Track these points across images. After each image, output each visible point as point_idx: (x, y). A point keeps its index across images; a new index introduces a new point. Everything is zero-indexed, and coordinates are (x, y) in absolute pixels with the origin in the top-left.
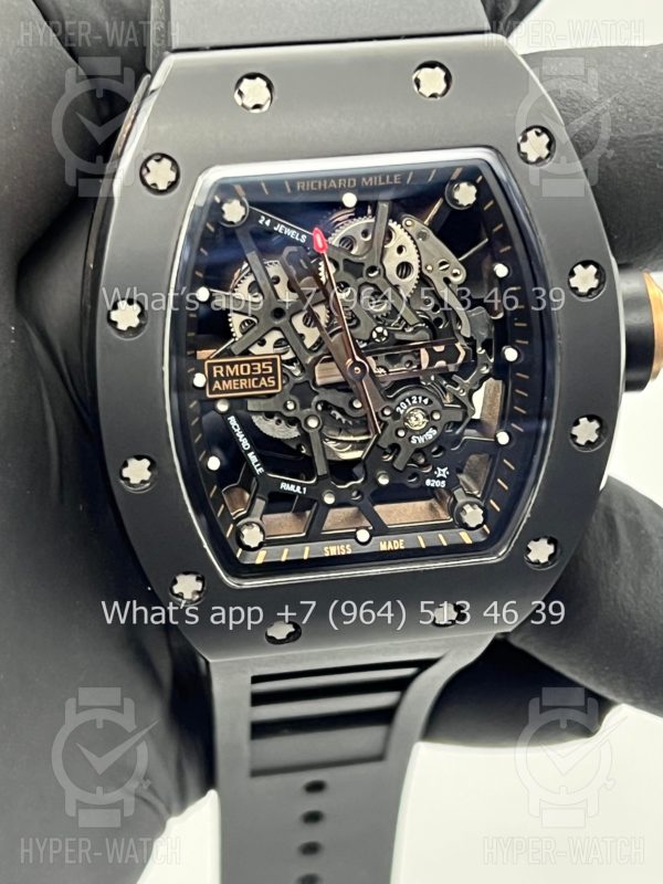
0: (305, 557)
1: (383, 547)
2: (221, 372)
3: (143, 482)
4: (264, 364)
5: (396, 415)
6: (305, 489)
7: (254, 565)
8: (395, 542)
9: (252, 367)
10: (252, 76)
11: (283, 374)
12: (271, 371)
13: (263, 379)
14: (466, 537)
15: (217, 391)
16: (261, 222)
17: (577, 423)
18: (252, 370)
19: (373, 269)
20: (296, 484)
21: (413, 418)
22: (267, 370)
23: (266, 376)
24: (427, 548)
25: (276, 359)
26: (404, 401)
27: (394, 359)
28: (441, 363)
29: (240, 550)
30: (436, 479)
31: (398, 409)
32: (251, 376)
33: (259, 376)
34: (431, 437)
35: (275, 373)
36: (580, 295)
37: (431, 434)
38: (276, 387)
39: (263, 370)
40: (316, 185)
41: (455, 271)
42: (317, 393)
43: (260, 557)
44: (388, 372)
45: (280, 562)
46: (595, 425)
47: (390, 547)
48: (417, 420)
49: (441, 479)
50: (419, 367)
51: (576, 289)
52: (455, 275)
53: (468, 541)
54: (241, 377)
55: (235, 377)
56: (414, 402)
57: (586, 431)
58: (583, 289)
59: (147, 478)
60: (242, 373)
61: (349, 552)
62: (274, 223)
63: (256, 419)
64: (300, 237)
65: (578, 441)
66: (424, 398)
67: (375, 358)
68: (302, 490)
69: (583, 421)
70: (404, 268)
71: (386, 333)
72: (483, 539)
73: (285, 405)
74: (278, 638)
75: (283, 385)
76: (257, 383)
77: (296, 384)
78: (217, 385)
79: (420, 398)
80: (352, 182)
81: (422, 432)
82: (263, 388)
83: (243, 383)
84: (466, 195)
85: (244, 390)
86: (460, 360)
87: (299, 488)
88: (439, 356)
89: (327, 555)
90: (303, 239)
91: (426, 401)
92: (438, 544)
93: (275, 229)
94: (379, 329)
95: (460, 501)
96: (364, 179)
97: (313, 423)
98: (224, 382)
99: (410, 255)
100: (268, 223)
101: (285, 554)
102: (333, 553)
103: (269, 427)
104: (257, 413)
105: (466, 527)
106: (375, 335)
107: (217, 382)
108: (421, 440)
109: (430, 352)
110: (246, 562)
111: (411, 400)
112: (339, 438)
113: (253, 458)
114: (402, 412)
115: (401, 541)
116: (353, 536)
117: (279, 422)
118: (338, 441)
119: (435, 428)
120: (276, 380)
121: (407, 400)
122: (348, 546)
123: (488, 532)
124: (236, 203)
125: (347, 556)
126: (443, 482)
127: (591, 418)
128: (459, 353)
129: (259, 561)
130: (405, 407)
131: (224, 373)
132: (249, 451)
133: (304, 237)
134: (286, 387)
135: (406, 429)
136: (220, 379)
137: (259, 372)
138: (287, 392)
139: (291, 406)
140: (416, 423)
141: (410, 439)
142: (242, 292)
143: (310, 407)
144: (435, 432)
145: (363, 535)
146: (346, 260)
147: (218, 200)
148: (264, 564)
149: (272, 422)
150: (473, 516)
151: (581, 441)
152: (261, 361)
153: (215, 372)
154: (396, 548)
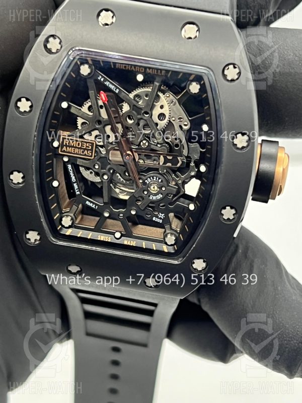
0: (89, 238)
1: (126, 243)
2: (67, 143)
3: (18, 183)
4: (88, 144)
5: (144, 183)
6: (97, 207)
7: (65, 235)
8: (132, 242)
9: (82, 144)
10: (107, 10)
11: (96, 151)
12: (90, 148)
13: (86, 151)
14: (165, 249)
15: (64, 151)
16: (99, 78)
17: (225, 208)
18: (82, 146)
19: (146, 113)
20: (93, 203)
21: (152, 187)
22: (89, 147)
23: (88, 150)
24: (146, 248)
25: (93, 143)
26: (150, 178)
27: (148, 157)
28: (169, 164)
29: (60, 226)
30: (158, 218)
31: (146, 181)
32: (81, 148)
33: (85, 149)
34: (159, 198)
35: (92, 150)
36: (238, 149)
37: (160, 196)
38: (91, 156)
39: (87, 147)
40: (125, 67)
41: (186, 123)
42: (110, 164)
43: (69, 232)
44: (144, 163)
45: (77, 237)
46: (233, 211)
47: (129, 244)
48: (154, 189)
49: (160, 218)
50: (159, 164)
51: (236, 145)
52: (185, 125)
53: (166, 251)
54: (76, 147)
55: (73, 147)
56: (155, 180)
57: (228, 213)
58: (240, 146)
59: (20, 182)
60: (77, 146)
61: (109, 241)
62: (105, 80)
63: (81, 169)
64: (116, 90)
65: (224, 217)
66: (159, 179)
67: (139, 155)
68: (95, 207)
69: (228, 208)
70: (162, 116)
71: (147, 144)
72: (173, 252)
73: (94, 166)
74: (73, 271)
75: (95, 156)
76: (83, 152)
77: (101, 157)
78: (64, 148)
79: (158, 178)
80: (142, 70)
81: (155, 195)
82: (85, 155)
83: (77, 150)
84: (194, 88)
85: (77, 154)
86: (179, 165)
87: (94, 205)
88: (169, 161)
89: (99, 239)
90: (117, 91)
91: (160, 180)
92: (151, 248)
93: (105, 83)
94: (144, 142)
95: (167, 231)
96: (148, 69)
97: (106, 177)
98: (68, 148)
99: (166, 111)
100: (102, 80)
101: (80, 233)
102: (102, 239)
103: (86, 174)
104: (82, 166)
105: (166, 243)
106: (142, 143)
107: (65, 147)
108: (154, 198)
109: (165, 158)
110: (62, 233)
111: (153, 178)
112: (122, 188)
113: (76, 186)
114: (148, 183)
115: (135, 242)
116: (113, 234)
117: (91, 173)
118: (121, 189)
119: (162, 194)
120: (92, 153)
121: (151, 178)
122: (110, 238)
123: (176, 249)
124: (86, 66)
125: (108, 242)
126: (161, 220)
127: (232, 208)
128: (179, 162)
129: (68, 234)
130: (150, 181)
131: (69, 144)
132: (74, 183)
133: (118, 90)
134: (96, 157)
135: (148, 191)
136: (66, 146)
137: (85, 147)
138: (96, 160)
139: (97, 167)
140: (153, 189)
141: (149, 196)
142: (85, 109)
143: (105, 169)
144: (161, 196)
145: (118, 235)
146: (134, 105)
147: (79, 63)
148: (69, 235)
149: (88, 172)
150: (171, 239)
151: (225, 217)
152: (86, 143)
153: (65, 142)
154: (131, 245)
